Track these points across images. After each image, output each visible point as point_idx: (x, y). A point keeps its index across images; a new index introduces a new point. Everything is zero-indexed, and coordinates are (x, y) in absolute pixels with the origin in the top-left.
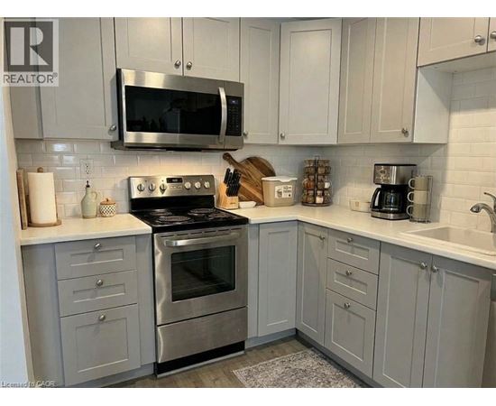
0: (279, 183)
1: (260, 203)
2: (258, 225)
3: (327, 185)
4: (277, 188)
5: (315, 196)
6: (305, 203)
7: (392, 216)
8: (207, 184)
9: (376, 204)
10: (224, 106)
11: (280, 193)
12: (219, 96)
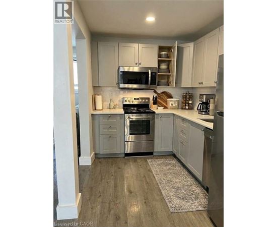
0: (172, 101)
1: (165, 108)
2: (159, 114)
3: (190, 102)
4: (171, 103)
5: (186, 106)
6: (182, 109)
7: (203, 113)
8: (147, 100)
9: (199, 109)
10: (150, 76)
11: (172, 104)
12: (148, 72)
